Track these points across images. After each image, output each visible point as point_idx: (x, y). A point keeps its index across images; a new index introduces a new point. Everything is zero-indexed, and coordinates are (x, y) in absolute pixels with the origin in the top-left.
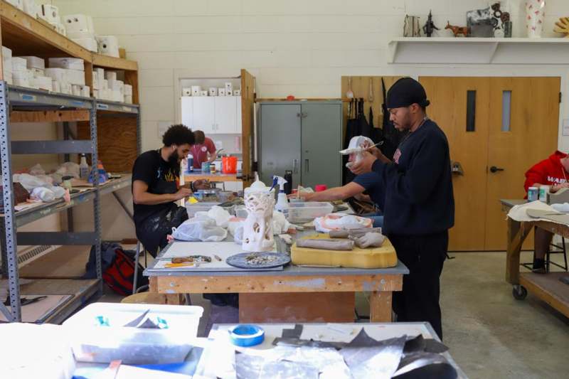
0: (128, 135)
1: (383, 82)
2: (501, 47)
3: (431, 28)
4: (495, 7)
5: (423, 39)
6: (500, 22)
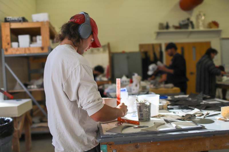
1: (153, 46)
2: (191, 33)
3: (167, 27)
4: (188, 19)
5: (165, 31)
6: (190, 25)
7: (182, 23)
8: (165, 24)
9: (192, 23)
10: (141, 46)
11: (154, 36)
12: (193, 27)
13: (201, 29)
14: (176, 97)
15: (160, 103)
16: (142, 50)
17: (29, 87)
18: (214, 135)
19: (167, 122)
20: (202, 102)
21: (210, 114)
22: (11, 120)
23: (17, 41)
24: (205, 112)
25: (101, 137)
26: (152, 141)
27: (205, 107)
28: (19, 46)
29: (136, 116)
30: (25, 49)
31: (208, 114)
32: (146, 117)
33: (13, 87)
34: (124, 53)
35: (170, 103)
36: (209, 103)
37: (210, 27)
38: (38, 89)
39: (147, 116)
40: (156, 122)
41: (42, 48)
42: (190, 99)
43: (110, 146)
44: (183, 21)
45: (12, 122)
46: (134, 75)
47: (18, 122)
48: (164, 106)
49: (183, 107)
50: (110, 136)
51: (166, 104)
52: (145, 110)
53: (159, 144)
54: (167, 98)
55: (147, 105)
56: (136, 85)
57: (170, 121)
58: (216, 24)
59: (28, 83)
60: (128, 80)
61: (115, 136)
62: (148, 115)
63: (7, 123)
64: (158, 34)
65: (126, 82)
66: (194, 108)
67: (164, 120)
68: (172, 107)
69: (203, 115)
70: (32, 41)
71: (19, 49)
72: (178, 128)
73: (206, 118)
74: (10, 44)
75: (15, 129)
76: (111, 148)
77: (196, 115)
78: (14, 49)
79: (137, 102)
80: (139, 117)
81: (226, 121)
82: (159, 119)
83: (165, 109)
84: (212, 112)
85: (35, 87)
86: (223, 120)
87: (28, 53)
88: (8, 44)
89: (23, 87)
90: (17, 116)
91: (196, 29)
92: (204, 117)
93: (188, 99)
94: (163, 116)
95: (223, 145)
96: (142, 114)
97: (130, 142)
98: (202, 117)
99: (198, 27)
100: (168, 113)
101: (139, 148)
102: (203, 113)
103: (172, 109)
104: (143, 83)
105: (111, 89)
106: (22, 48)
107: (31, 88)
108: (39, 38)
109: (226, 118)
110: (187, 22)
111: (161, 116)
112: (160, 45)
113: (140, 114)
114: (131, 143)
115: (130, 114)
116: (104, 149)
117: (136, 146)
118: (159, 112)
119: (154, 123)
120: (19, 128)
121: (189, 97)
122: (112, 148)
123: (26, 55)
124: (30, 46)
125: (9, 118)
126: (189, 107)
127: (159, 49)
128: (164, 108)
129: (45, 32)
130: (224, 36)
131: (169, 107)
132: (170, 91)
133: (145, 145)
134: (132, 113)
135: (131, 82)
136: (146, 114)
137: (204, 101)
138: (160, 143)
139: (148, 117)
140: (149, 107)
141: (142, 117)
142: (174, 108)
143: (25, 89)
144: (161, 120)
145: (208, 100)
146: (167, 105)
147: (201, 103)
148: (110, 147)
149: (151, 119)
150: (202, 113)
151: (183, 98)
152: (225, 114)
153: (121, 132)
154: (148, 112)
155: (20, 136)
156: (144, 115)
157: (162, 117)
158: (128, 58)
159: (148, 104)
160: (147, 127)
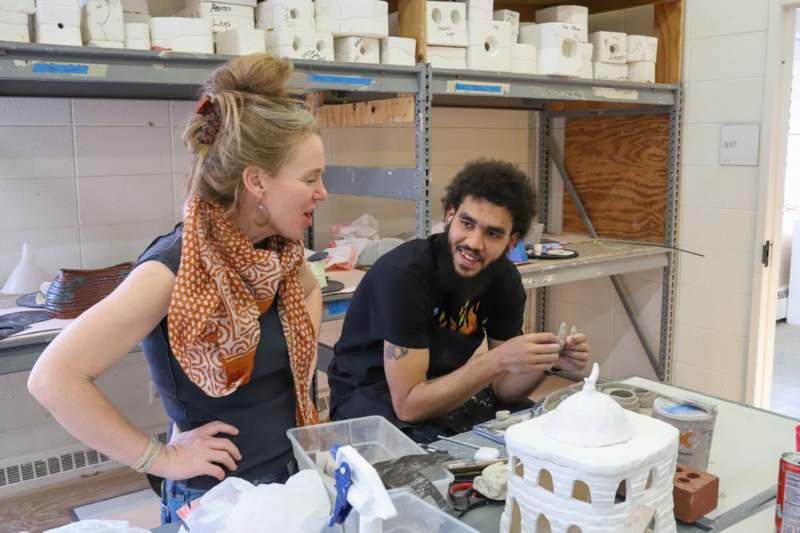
0: (655, 155)
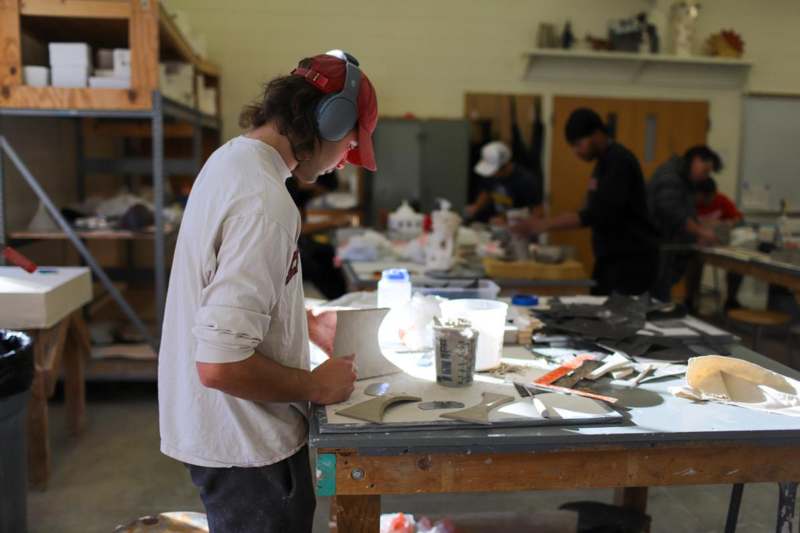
1: (512, 101)
2: (647, 65)
3: (568, 39)
4: (642, 18)
5: (560, 52)
6: (645, 36)
7: (619, 30)
8: (560, 31)
9: (652, 30)
10: (472, 100)
11: (520, 67)
12: (655, 48)
13: (683, 54)
14: (566, 300)
15: (511, 322)
16: (475, 115)
17: (80, 222)
18: (653, 445)
19: (523, 392)
20: (642, 328)
21: (657, 375)
22: (26, 340)
23: (44, 61)
24: (644, 365)
25: (321, 430)
26: (469, 453)
27: (646, 348)
28: (49, 81)
29: (430, 364)
30: (72, 92)
31: (651, 372)
32: (460, 373)
33: (26, 222)
34: (409, 119)
35: (541, 325)
36: (661, 334)
37: (715, 53)
38: (110, 234)
39: (462, 371)
40: (488, 391)
41: (132, 95)
42: (608, 313)
43: (344, 459)
44: (623, 23)
45: (30, 348)
46: (438, 207)
47: (47, 348)
48: (522, 332)
49: (581, 343)
50: (348, 428)
51: (527, 327)
52: (458, 351)
53: (489, 461)
54: (535, 302)
55: (465, 337)
56: (443, 245)
57: (530, 389)
58: (733, 41)
59: (75, 207)
60: (420, 218)
61: (361, 431)
62: (465, 367)
63: (13, 352)
64: (534, 60)
65: (409, 224)
66: (611, 350)
67: (512, 385)
68: (547, 339)
69: (635, 373)
70: (96, 65)
71: (50, 89)
72: (551, 415)
73: (643, 386)
74: (19, 71)
75: (38, 368)
76: (348, 465)
77: (615, 375)
78: (34, 90)
79: (437, 327)
80: (438, 371)
81: (698, 401)
82: (500, 382)
83: (524, 345)
84: (664, 368)
85: (103, 224)
86: (689, 398)
87: (80, 107)
88: (13, 71)
89: (62, 222)
90: (43, 325)
91: (662, 56)
92: (638, 383)
93: (600, 314)
94: (513, 370)
95: (677, 473)
96: (449, 364)
97: (406, 451)
98: (632, 382)
99: (672, 49)
100: (530, 359)
101: (430, 470)
102: (636, 369)
103: (546, 345)
104: (468, 235)
105: (359, 251)
106: (62, 90)
107: (86, 228)
108: (120, 56)
109: (699, 393)
110: (635, 26)
111: (508, 368)
112: (537, 102)
113: (443, 362)
114: (408, 454)
115: (414, 354)
116: (326, 467)
117: (421, 461)
118: (504, 356)
119: (483, 395)
120: (48, 364)
121: (606, 306)
122: (350, 464)
123: (73, 113)
124: (88, 84)
125: (19, 335)
126: (599, 345)
127: (531, 116)
128: (521, 341)
129: (144, 38)
130: (756, 85)
131: (536, 338)
132: (553, 273)
133: (450, 463)
134: (419, 351)
135: (428, 227)
136: (460, 365)
137: (649, 326)
138: (493, 459)
139: (465, 374)
140: (472, 343)
141: (449, 372)
142: (552, 344)
143: (67, 231)
144: (506, 383)
145: (661, 323)
146: (531, 330)
147: (640, 332)
148: (346, 463)
149: (477, 378)
150: (633, 368)
151: (586, 306)
152: (699, 377)
153: (381, 419)
154: (466, 358)
155: (52, 390)
156: (455, 367)
157: (508, 375)
158: (423, 138)
159: (468, 333)
160: (461, 405)
